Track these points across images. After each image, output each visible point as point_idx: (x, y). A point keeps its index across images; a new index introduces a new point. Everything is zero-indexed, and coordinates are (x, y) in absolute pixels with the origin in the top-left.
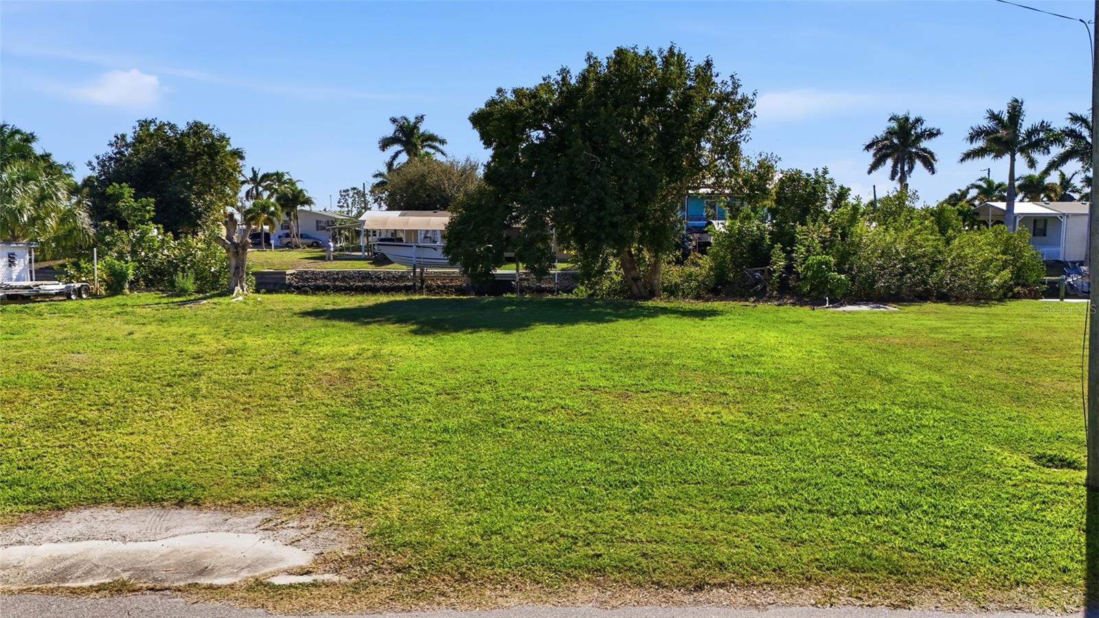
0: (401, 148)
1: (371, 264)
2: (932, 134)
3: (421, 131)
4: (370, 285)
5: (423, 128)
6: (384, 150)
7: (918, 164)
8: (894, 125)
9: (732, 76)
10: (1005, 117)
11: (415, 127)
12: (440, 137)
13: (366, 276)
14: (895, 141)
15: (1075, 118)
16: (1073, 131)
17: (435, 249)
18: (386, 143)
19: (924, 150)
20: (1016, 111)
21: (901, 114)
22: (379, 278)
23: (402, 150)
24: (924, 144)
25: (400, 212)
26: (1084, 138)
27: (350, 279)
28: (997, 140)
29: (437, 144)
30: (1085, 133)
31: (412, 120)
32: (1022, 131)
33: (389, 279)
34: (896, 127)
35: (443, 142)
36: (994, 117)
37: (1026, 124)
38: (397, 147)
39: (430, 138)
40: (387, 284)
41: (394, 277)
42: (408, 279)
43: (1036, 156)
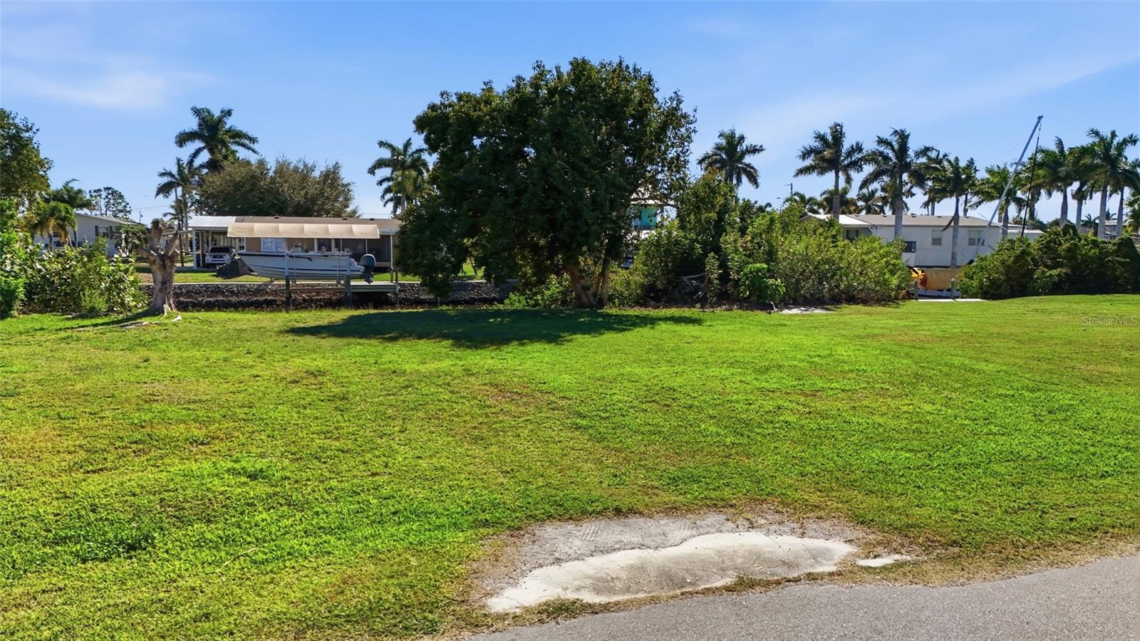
0: (202, 145)
1: (216, 276)
2: (755, 150)
3: (227, 127)
4: (223, 300)
5: (230, 123)
6: (181, 146)
7: (744, 178)
8: (723, 142)
9: (675, 93)
10: (830, 138)
11: (220, 120)
12: (250, 134)
13: (217, 290)
14: (724, 156)
16: (881, 154)
17: (309, 259)
18: (183, 139)
19: (749, 165)
20: (838, 134)
21: (727, 130)
22: (232, 292)
23: (204, 148)
24: (748, 159)
25: (235, 218)
26: (891, 159)
27: (197, 293)
28: (823, 159)
29: (247, 142)
30: (891, 155)
31: (217, 114)
32: (843, 151)
33: (244, 293)
34: (724, 144)
35: (253, 140)
36: (821, 138)
37: (847, 144)
38: (198, 144)
39: (238, 136)
40: (244, 299)
41: (249, 291)
42: (267, 293)
43: (853, 173)
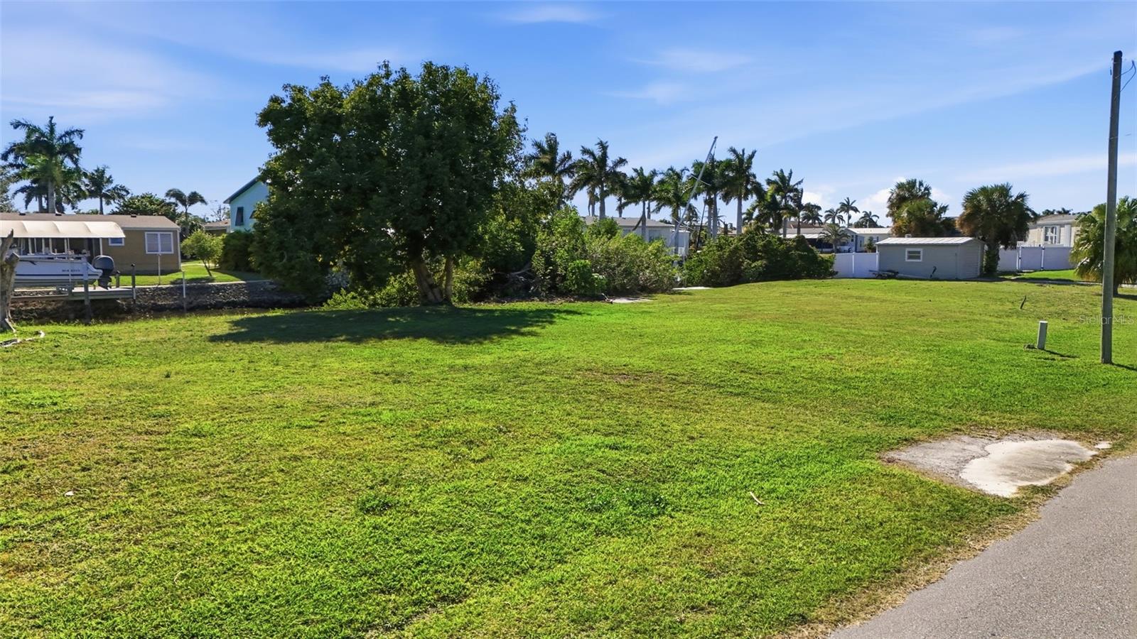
9: (511, 102)
15: (585, 151)
16: (585, 162)
32: (558, 158)
36: (538, 145)
